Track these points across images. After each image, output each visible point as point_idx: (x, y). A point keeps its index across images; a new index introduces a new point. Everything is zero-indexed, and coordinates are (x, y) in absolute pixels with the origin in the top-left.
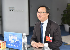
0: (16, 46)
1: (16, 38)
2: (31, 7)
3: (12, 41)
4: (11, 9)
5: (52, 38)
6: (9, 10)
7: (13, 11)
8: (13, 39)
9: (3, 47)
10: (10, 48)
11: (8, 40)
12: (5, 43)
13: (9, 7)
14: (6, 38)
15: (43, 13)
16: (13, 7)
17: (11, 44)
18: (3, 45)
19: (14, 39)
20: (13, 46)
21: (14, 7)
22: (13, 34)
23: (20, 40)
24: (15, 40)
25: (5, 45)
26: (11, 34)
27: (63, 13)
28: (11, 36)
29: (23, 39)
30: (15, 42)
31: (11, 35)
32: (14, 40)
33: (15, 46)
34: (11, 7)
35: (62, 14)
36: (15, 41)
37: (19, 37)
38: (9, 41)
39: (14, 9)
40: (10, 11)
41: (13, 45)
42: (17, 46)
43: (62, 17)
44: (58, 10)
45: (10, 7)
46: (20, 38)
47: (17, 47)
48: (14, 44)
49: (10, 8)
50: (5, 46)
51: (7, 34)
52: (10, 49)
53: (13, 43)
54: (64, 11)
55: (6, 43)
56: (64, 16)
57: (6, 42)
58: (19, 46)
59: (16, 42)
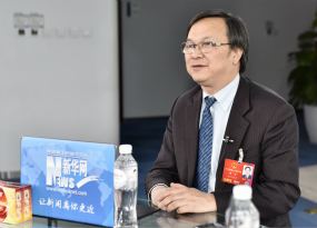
0: (82, 207)
1: (84, 169)
2: (129, 13)
3: (63, 183)
4: (26, 22)
5: (252, 168)
6: (17, 31)
7: (34, 33)
8: (66, 172)
9: (19, 212)
10: (51, 220)
11: (42, 177)
12: (27, 192)
13: (16, 15)
14: (32, 166)
15: (214, 45)
16: (36, 15)
17: (57, 196)
18: (19, 204)
19: (71, 175)
20: (66, 206)
21: (42, 16)
22: (68, 149)
23: (102, 176)
24: (78, 178)
25: (27, 201)
26: (57, 147)
27: (295, 48)
28: (59, 160)
29: (117, 172)
30: (75, 188)
31: (58, 152)
32: (72, 180)
33: (79, 206)
34: (26, 16)
35: (290, 55)
36: (75, 182)
37: (98, 163)
38: (49, 182)
39: (42, 27)
40: (22, 32)
41: (66, 203)
42: (87, 205)
43: (294, 65)
44: (269, 32)
45: (21, 15)
46: (104, 167)
47: (86, 212)
48: (75, 199)
49: (22, 18)
50: (27, 209)
51: (37, 148)
52: (50, 225)
53: (70, 192)
54: (302, 37)
55: (31, 193)
56: (303, 63)
57: (29, 187)
58: (97, 208)
59: (83, 188)
